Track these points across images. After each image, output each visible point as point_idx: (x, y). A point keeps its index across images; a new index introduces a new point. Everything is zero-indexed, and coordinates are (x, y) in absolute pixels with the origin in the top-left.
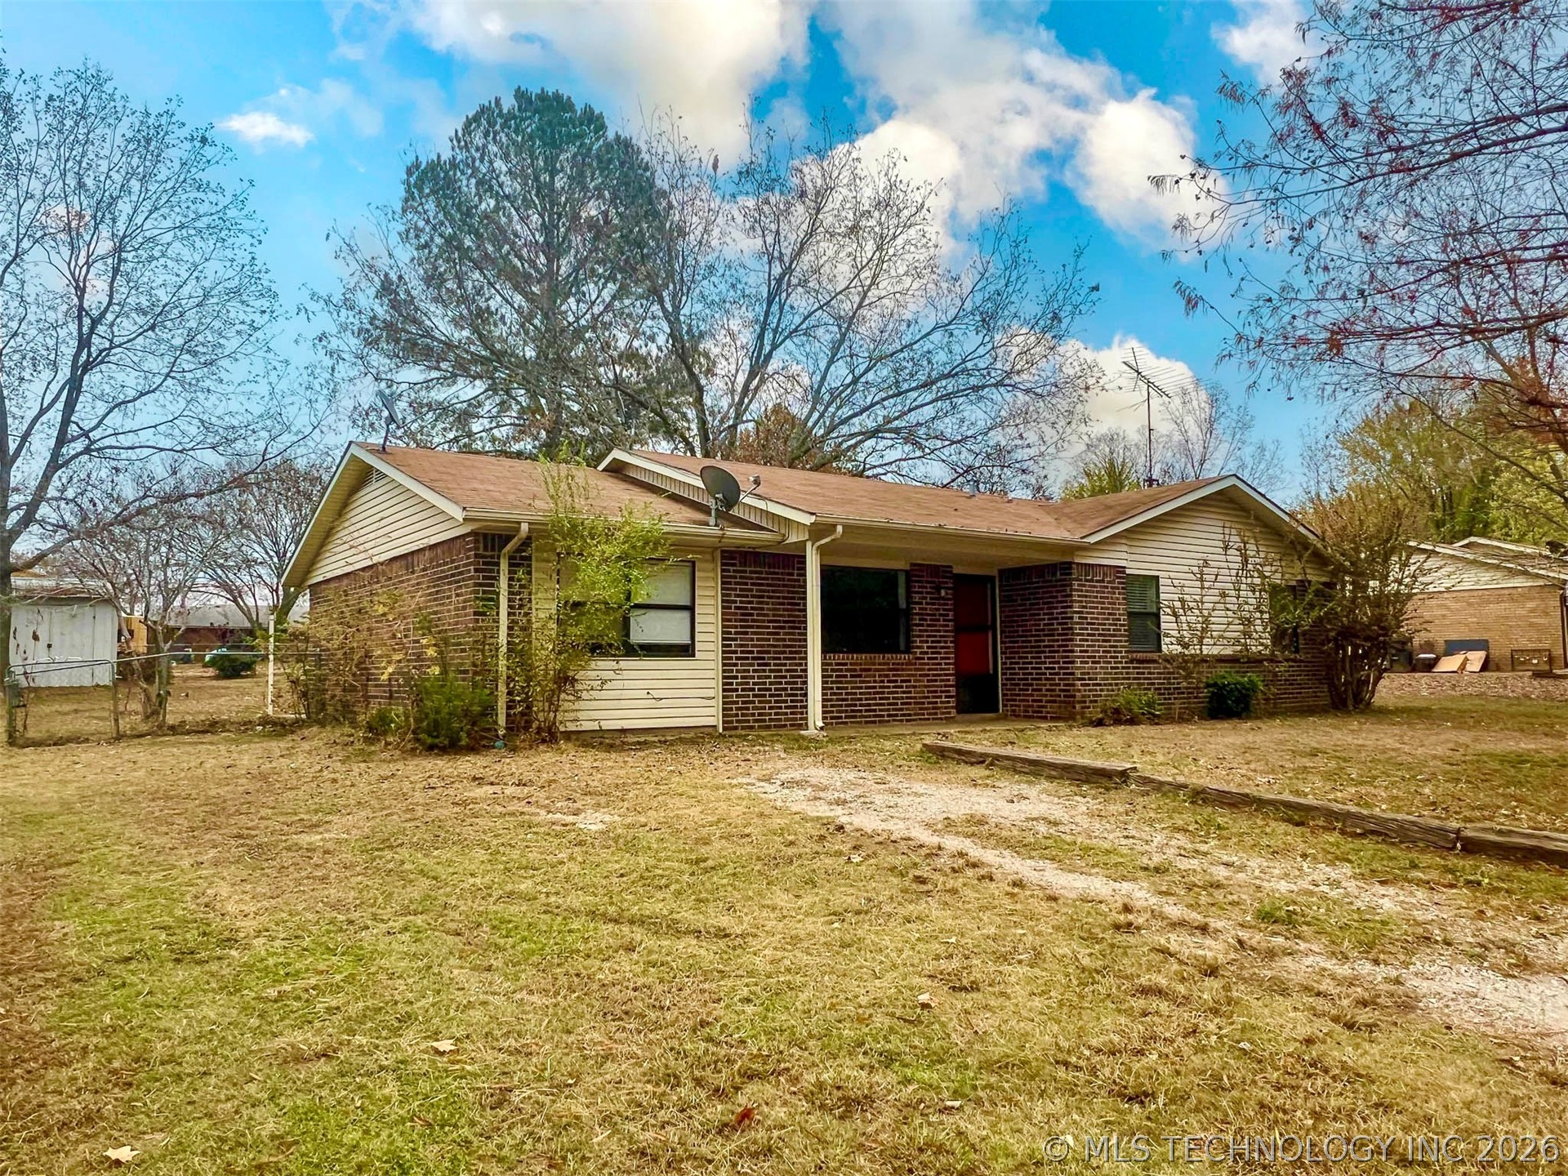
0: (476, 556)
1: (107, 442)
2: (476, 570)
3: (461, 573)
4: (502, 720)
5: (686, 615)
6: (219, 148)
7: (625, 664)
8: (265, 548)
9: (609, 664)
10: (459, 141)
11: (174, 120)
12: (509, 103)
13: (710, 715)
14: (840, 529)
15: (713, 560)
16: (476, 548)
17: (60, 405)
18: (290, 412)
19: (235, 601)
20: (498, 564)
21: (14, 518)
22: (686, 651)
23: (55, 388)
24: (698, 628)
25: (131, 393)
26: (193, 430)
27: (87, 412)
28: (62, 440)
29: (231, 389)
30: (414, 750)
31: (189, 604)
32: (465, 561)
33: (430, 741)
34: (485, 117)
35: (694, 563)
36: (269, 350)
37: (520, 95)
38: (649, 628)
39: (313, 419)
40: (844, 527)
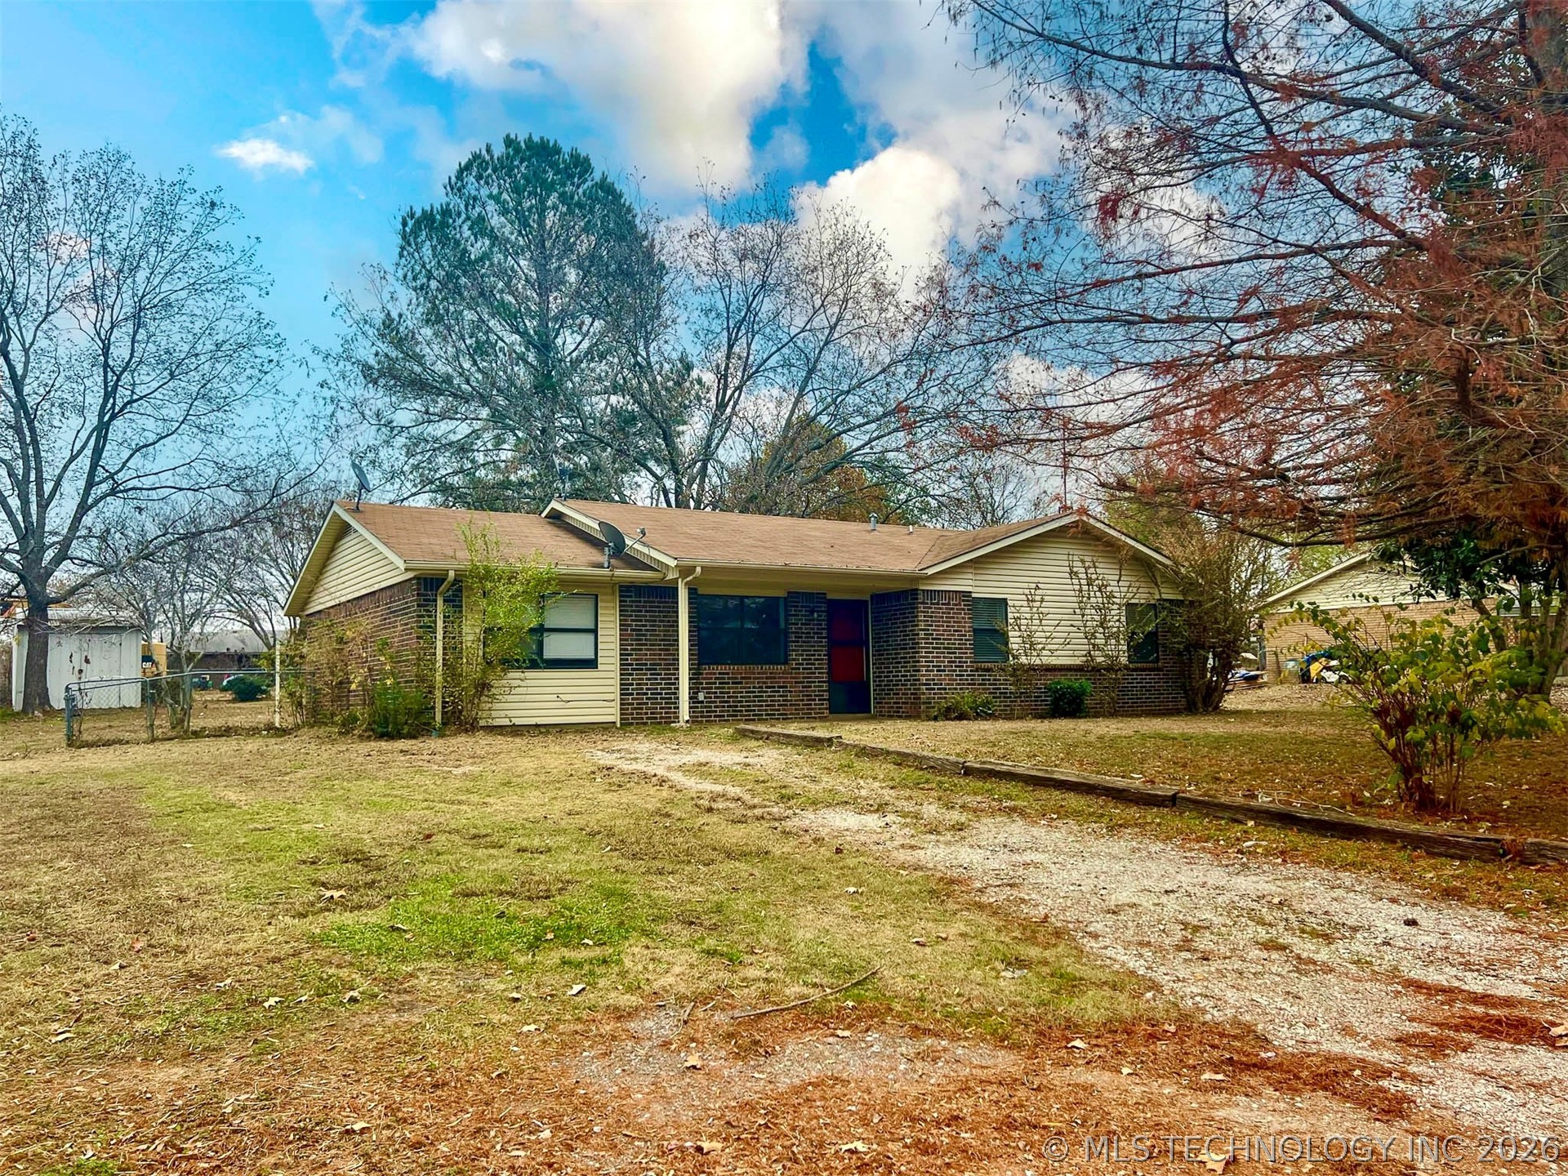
0: (418, 595)
1: (130, 484)
2: (418, 606)
3: (409, 607)
4: (438, 717)
5: (591, 637)
6: (228, 208)
7: (530, 674)
8: (281, 572)
9: (517, 674)
10: (452, 189)
11: (186, 187)
12: (499, 150)
13: (611, 713)
14: (699, 569)
15: (613, 593)
16: (418, 589)
17: (88, 452)
18: (297, 451)
19: (252, 626)
20: (436, 601)
21: (49, 555)
22: (590, 664)
23: (84, 435)
24: (600, 646)
25: (152, 437)
26: (209, 471)
27: (112, 457)
28: (90, 484)
29: (241, 434)
30: (369, 737)
31: (208, 629)
32: (411, 599)
33: (380, 730)
34: (477, 165)
35: (597, 596)
36: (277, 392)
37: (509, 142)
38: (555, 647)
39: (318, 458)
40: (703, 568)
